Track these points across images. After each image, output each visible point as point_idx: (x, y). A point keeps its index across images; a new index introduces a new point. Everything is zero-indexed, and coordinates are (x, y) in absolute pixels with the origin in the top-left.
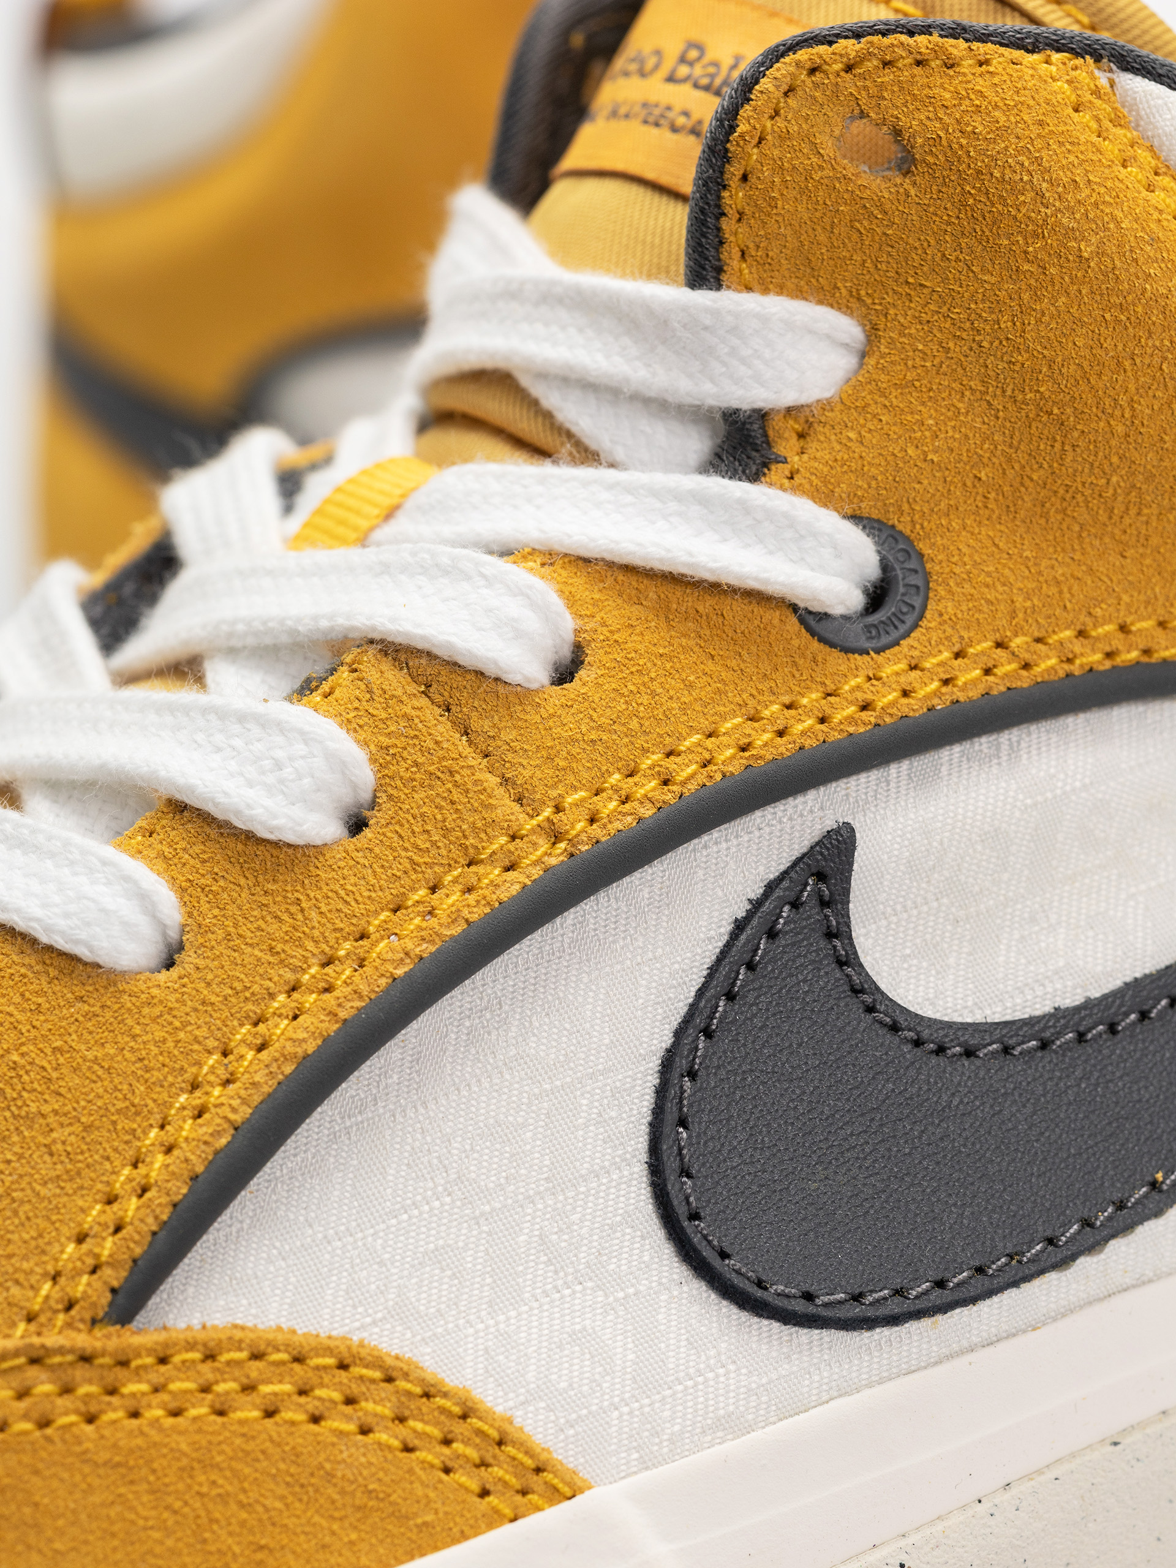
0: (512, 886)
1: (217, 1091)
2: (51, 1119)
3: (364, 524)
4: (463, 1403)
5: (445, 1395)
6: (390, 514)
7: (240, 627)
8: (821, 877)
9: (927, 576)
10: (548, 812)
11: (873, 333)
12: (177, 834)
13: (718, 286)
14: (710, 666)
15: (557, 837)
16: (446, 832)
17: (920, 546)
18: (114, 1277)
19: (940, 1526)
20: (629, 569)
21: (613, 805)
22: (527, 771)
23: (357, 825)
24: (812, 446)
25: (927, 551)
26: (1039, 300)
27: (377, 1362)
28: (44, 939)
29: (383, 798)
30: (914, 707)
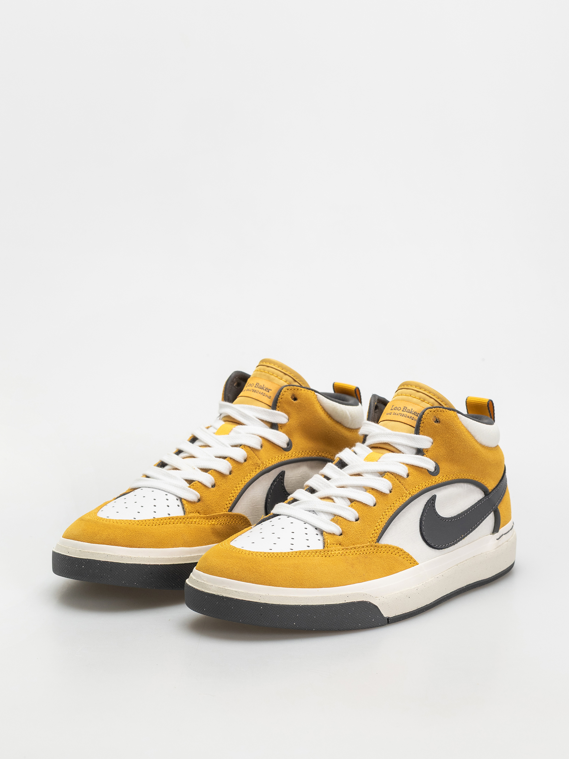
0: (407, 499)
1: (383, 519)
2: (368, 521)
3: (377, 460)
4: (408, 554)
5: (406, 553)
6: (380, 458)
7: (369, 470)
8: (433, 500)
9: (439, 468)
10: (409, 491)
11: (434, 440)
12: (373, 492)
13: (419, 434)
14: (421, 476)
15: (410, 494)
16: (400, 493)
17: (439, 464)
18: (377, 538)
19: (445, 572)
20: (413, 465)
21: (415, 491)
22: (407, 487)
23: (391, 492)
24: (428, 453)
25: (439, 465)
26: (453, 438)
27: (400, 549)
28: (364, 502)
29: (393, 489)
30: (440, 482)
